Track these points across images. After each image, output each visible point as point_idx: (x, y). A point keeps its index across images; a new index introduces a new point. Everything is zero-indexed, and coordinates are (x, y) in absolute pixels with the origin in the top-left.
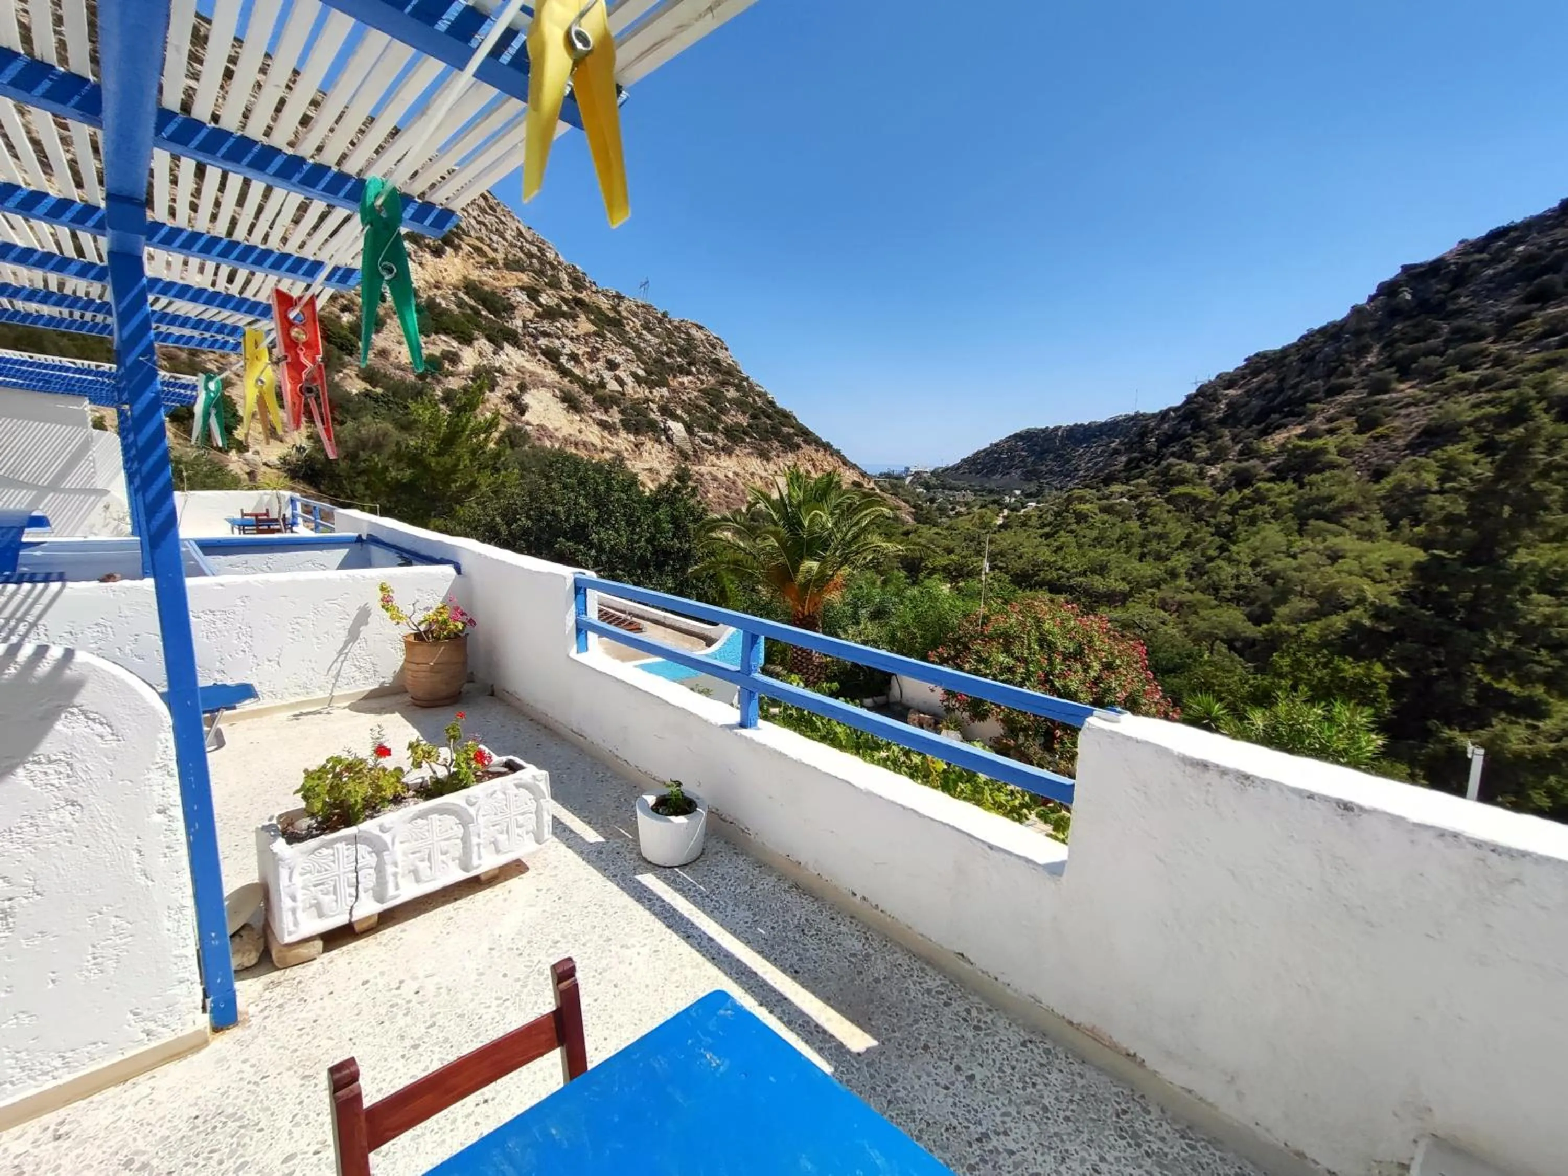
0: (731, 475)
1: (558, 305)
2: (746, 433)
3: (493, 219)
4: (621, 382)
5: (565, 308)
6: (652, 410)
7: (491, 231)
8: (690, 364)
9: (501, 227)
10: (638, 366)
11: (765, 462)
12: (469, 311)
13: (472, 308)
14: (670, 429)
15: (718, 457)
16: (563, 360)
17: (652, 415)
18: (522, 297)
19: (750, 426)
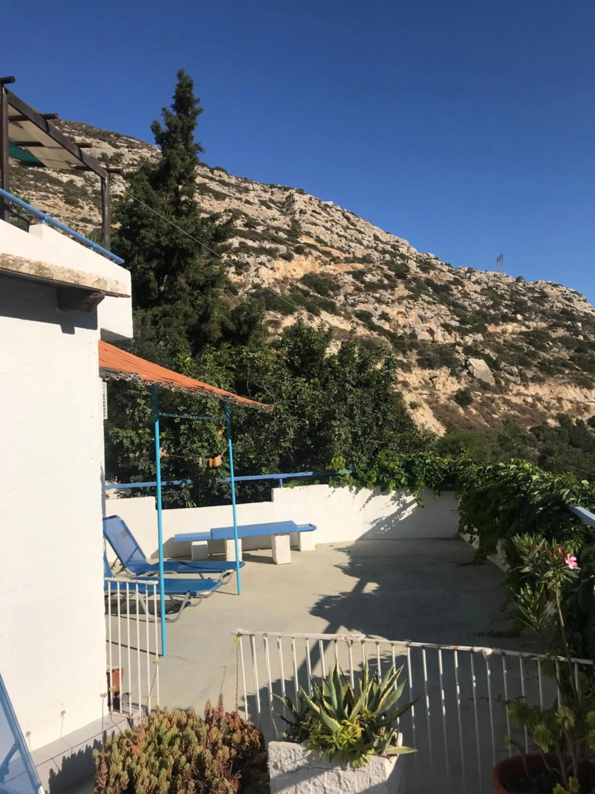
0: (530, 400)
1: (381, 281)
2: (565, 365)
3: (353, 232)
4: (431, 332)
5: (386, 282)
6: (457, 352)
7: (352, 241)
8: (515, 313)
9: (360, 236)
10: (452, 319)
11: (585, 390)
12: (300, 294)
13: (303, 291)
14: (470, 364)
15: (526, 386)
16: (374, 320)
17: (457, 356)
18: (349, 278)
19: (572, 359)
